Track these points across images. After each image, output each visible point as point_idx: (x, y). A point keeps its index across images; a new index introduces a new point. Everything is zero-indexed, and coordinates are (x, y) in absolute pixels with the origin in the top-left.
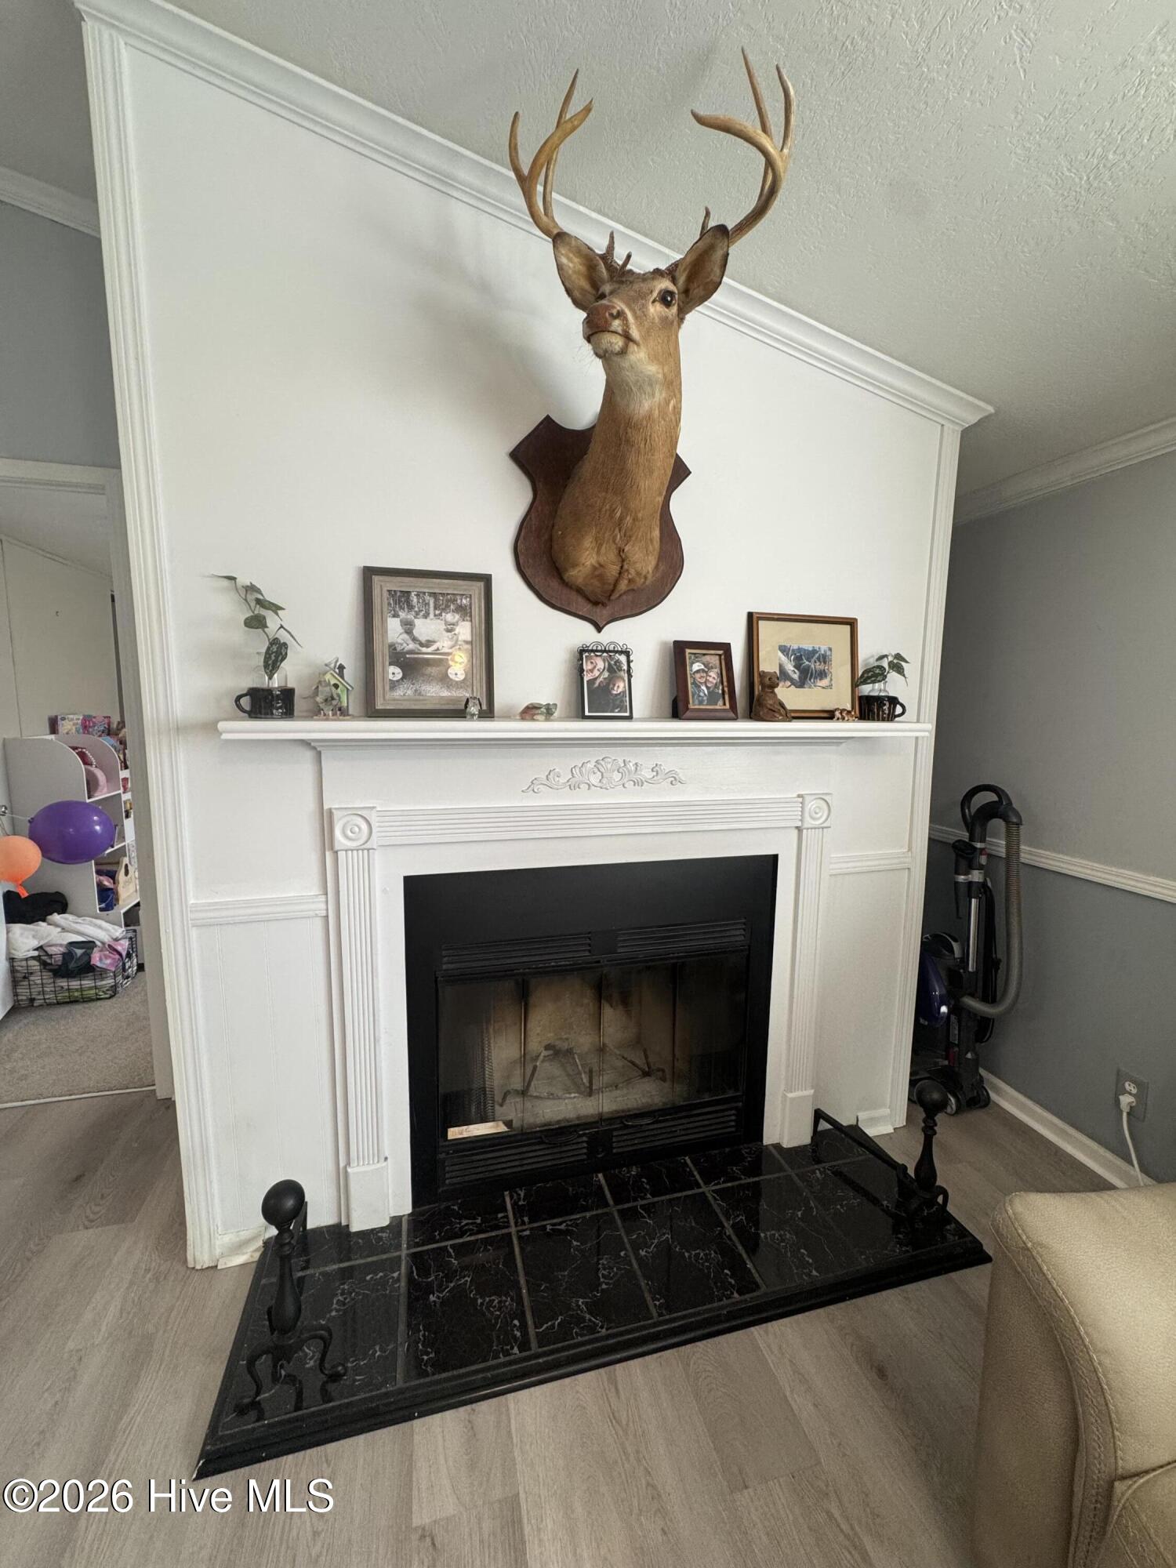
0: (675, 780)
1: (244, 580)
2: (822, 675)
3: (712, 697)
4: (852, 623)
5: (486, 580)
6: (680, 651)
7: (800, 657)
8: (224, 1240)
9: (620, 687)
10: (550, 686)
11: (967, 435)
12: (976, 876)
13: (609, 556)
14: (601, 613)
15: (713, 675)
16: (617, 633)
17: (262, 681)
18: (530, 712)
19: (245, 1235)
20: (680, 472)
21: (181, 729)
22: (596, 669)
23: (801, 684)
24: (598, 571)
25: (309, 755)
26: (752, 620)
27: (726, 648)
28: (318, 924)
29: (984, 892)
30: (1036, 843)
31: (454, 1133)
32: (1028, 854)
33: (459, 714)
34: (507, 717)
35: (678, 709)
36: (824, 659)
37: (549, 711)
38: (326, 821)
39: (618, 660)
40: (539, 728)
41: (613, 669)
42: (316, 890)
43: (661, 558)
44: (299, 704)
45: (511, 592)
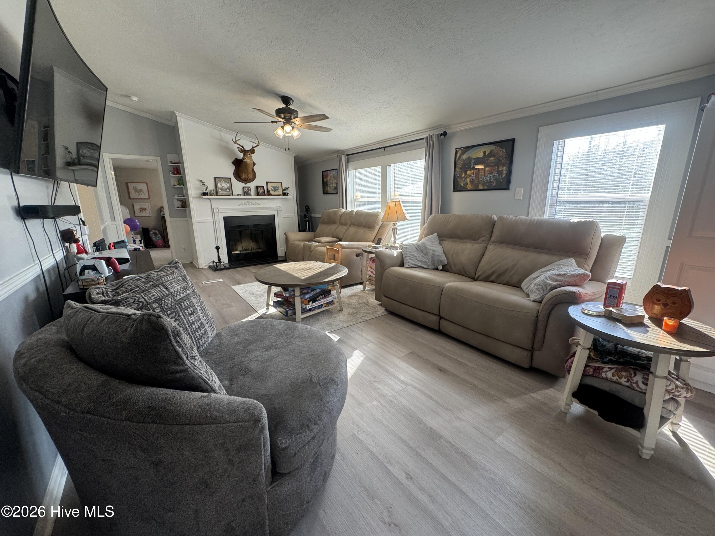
0: (259, 204)
1: (200, 179)
2: (277, 190)
3: (262, 193)
4: (281, 183)
5: (230, 178)
6: (257, 187)
7: (274, 188)
8: (204, 265)
9: (249, 192)
10: (240, 192)
11: (294, 157)
12: (307, 219)
13: (246, 176)
14: (246, 182)
15: (262, 190)
16: (248, 185)
17: (204, 191)
18: (238, 195)
19: (206, 264)
20: (254, 164)
21: (194, 198)
22: (246, 190)
23: (275, 191)
24: (245, 178)
25: (209, 201)
26: (267, 183)
27: (263, 187)
28: (212, 223)
29: (308, 221)
30: (314, 213)
31: (233, 253)
32: (313, 215)
33: (229, 195)
34: (235, 195)
35: (258, 194)
36: (278, 188)
37: (241, 195)
38: (213, 210)
39: (249, 189)
40: (239, 197)
41: (248, 189)
42: (211, 218)
43: (253, 175)
44: (209, 194)
45: (234, 180)
